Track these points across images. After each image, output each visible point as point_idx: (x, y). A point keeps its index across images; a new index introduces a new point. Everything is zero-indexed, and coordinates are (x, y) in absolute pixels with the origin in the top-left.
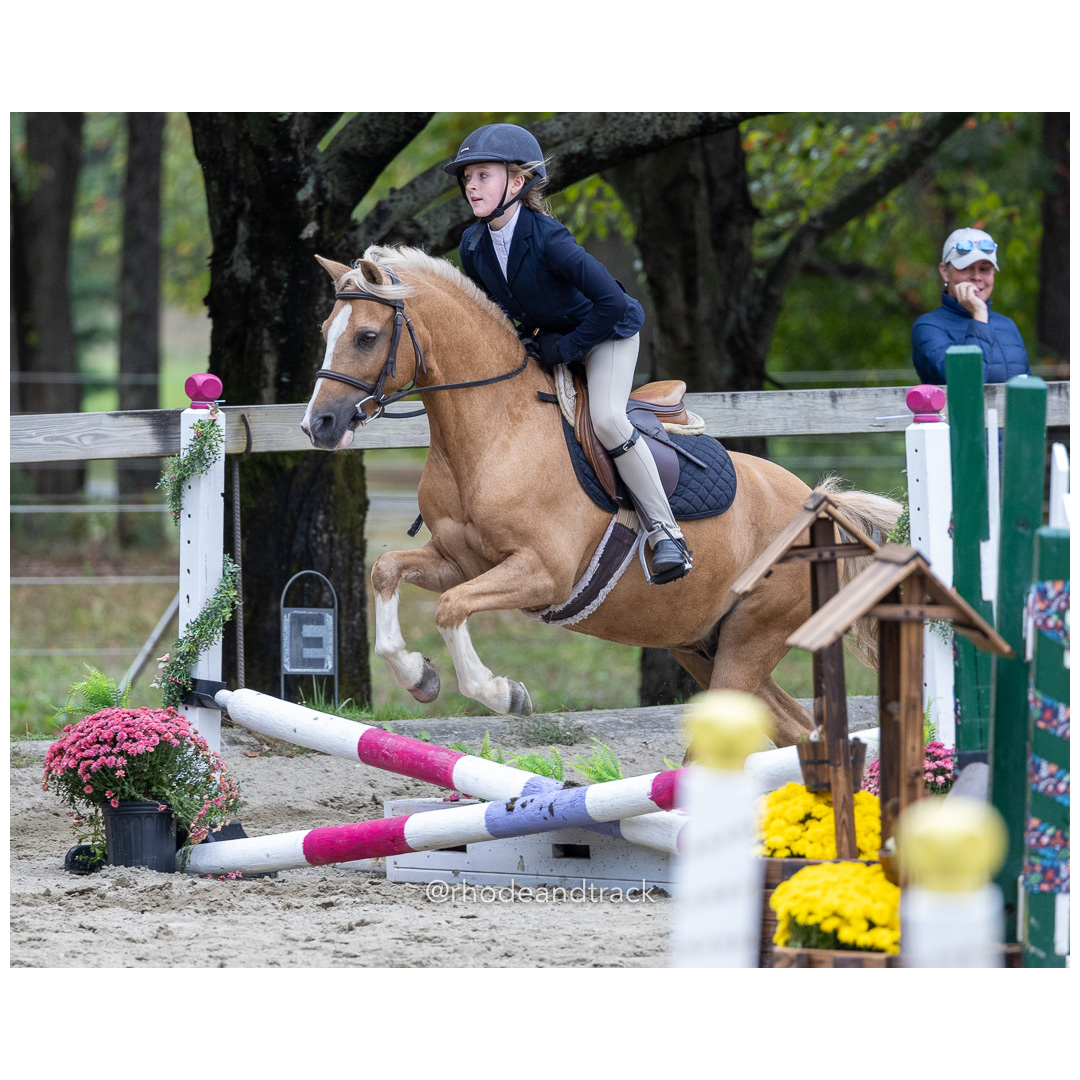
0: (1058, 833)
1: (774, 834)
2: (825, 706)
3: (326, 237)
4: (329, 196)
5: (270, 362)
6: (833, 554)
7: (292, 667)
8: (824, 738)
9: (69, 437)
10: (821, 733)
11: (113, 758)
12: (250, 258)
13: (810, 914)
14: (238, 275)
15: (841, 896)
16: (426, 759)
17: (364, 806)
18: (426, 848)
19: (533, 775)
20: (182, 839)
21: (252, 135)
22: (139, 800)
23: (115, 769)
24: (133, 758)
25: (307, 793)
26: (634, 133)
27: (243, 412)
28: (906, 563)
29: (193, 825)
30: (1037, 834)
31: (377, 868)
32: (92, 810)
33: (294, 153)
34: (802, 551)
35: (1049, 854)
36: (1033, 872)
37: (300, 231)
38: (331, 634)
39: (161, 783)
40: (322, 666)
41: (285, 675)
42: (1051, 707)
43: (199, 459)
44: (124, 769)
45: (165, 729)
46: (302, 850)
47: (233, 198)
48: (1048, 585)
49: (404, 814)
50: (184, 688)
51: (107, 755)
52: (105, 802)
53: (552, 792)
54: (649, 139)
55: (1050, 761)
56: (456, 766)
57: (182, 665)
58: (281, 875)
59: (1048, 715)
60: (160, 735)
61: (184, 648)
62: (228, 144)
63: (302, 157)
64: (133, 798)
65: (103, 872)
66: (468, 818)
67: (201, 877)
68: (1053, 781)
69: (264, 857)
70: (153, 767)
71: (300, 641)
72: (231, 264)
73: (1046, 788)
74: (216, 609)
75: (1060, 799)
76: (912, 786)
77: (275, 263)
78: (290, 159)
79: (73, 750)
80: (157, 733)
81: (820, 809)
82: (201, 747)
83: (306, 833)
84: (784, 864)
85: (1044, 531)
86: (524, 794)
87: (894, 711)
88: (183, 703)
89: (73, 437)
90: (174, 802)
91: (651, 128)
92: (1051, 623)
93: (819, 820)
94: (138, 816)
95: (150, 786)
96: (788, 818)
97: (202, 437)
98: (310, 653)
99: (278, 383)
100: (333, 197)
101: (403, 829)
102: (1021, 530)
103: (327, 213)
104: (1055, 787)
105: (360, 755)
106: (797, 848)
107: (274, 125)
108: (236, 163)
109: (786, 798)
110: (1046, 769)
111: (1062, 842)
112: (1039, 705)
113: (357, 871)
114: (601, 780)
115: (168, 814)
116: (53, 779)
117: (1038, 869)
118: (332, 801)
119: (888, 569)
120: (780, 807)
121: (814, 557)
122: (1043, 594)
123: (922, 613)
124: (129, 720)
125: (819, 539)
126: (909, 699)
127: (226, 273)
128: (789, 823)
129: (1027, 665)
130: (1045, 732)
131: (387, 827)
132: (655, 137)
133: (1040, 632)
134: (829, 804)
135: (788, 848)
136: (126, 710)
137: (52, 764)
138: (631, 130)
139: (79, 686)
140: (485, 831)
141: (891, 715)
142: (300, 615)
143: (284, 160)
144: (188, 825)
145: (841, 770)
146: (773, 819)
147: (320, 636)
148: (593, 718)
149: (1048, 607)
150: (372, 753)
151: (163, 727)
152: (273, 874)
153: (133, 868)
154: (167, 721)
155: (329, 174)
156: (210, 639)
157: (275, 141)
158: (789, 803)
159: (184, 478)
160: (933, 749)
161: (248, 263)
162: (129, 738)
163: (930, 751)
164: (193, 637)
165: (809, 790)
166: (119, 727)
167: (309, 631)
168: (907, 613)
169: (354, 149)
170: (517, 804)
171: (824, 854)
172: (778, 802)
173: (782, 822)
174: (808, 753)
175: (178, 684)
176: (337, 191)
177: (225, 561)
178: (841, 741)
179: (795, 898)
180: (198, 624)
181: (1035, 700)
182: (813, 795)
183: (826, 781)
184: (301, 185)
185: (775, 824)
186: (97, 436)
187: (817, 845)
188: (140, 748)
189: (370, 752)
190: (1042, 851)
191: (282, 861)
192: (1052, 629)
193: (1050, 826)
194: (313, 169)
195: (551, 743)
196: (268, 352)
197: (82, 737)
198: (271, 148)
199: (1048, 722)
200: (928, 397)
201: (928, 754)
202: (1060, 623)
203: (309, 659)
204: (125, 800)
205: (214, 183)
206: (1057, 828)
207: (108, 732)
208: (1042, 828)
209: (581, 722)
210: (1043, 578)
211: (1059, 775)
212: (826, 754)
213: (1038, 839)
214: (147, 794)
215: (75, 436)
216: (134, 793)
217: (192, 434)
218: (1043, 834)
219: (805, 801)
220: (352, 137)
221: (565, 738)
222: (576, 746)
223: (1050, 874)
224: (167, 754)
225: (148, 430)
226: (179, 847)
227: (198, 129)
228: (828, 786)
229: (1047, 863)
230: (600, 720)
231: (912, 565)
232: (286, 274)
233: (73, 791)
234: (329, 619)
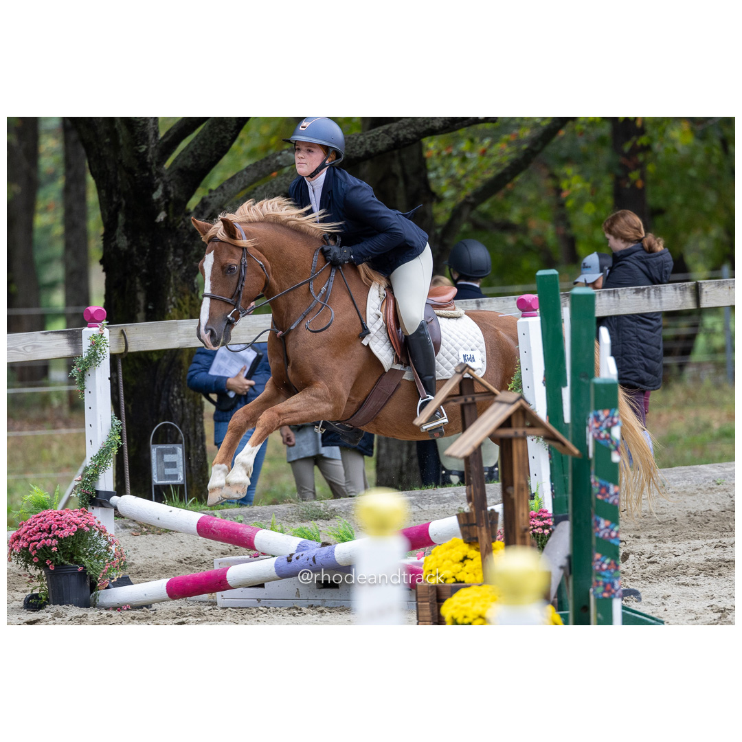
0: (613, 562)
1: (445, 569)
2: (472, 491)
3: (171, 220)
4: (172, 195)
5: (141, 297)
6: (473, 399)
7: (158, 480)
8: (473, 510)
9: (18, 347)
10: (471, 507)
11: (50, 540)
12: (126, 235)
13: (465, 617)
14: (120, 245)
15: (483, 606)
16: (238, 532)
17: (205, 562)
18: (240, 586)
19: (302, 539)
20: (93, 587)
21: (124, 161)
22: (66, 565)
23: (51, 547)
24: (62, 540)
25: (170, 556)
26: (354, 150)
27: (122, 328)
28: (513, 403)
29: (99, 578)
30: (599, 563)
31: (212, 600)
32: (38, 572)
33: (150, 171)
34: (454, 398)
35: (607, 575)
36: (598, 586)
37: (156, 218)
38: (181, 459)
39: (79, 554)
40: (177, 479)
41: (155, 486)
42: (605, 486)
43: (94, 358)
44: (56, 546)
45: (80, 522)
46: (166, 591)
47: (115, 199)
48: (600, 412)
49: (226, 566)
50: (91, 496)
51: (46, 538)
52: (46, 567)
53: (314, 549)
54: (363, 153)
55: (606, 518)
56: (256, 536)
57: (89, 482)
58: (154, 606)
59: (603, 491)
60: (77, 525)
61: (90, 472)
62: (110, 167)
63: (154, 173)
64: (63, 564)
65: (47, 609)
66: (265, 567)
67: (106, 609)
68: (608, 530)
69: (143, 595)
70: (74, 545)
71: (163, 465)
72: (115, 239)
73: (604, 535)
74: (108, 448)
75: (613, 541)
76: (523, 537)
77: (141, 237)
78: (147, 174)
79: (25, 536)
80: (76, 524)
81: (473, 553)
82: (102, 532)
83: (168, 580)
84: (452, 587)
85: (597, 380)
86: (297, 551)
87: (511, 492)
88: (91, 505)
89: (20, 347)
90: (87, 565)
91: (364, 147)
92: (603, 435)
93: (472, 560)
94: (66, 574)
95: (72, 556)
96: (453, 559)
97: (95, 345)
98: (169, 471)
99: (146, 309)
100: (174, 196)
101: (226, 576)
102: (583, 380)
103: (171, 207)
104: (610, 534)
105: (198, 532)
106: (459, 577)
107: (137, 155)
108: (116, 178)
109: (451, 547)
110: (603, 523)
111: (615, 567)
112: (598, 485)
113: (200, 602)
114: (343, 541)
115: (84, 573)
116: (14, 554)
117: (601, 584)
118: (185, 560)
119: (504, 407)
120: (448, 553)
121: (462, 401)
122: (597, 418)
123: (524, 433)
124: (58, 517)
125: (465, 391)
126: (519, 485)
127: (113, 244)
128: (454, 562)
129: (589, 461)
130: (602, 501)
131: (216, 575)
132: (367, 152)
133: (596, 441)
134: (477, 549)
135: (454, 577)
136: (56, 511)
137: (13, 546)
138: (352, 148)
139: (27, 497)
140: (275, 575)
141: (509, 495)
142: (162, 449)
143: (144, 175)
144: (97, 579)
145: (484, 529)
146: (444, 560)
147: (174, 461)
148: (341, 503)
149: (601, 426)
150: (205, 530)
151: (79, 520)
152: (148, 606)
153: (64, 606)
154: (81, 516)
155: (172, 182)
156: (106, 466)
157: (138, 164)
158: (453, 550)
159: (86, 370)
160: (542, 514)
161: (125, 238)
162: (59, 528)
163: (540, 515)
164: (95, 465)
165: (465, 542)
166: (53, 521)
167: (168, 458)
168: (516, 433)
169: (185, 167)
170: (294, 558)
171: (476, 580)
172: (447, 550)
173: (450, 562)
174: (464, 519)
175: (87, 494)
176: (177, 193)
177: (112, 419)
178: (483, 511)
179: (456, 608)
180: (98, 457)
181: (595, 482)
182: (467, 545)
183: (475, 536)
184: (155, 190)
185: (445, 563)
186: (34, 347)
187: (471, 575)
188: (65, 533)
189: (204, 530)
190: (603, 573)
191: (154, 598)
192: (604, 439)
193: (607, 558)
194: (162, 180)
195: (316, 519)
196: (140, 291)
197: (31, 528)
198: (136, 169)
199: (603, 495)
200: (530, 301)
201: (538, 517)
202: (608, 435)
203: (169, 475)
204: (58, 565)
205: (103, 191)
206: (612, 559)
207: (46, 524)
208: (602, 559)
209: (334, 506)
210: (597, 409)
211: (611, 527)
212: (474, 520)
213: (601, 566)
214: (71, 561)
215: (21, 347)
216: (63, 561)
217: (89, 343)
218: (603, 563)
219: (463, 549)
220: (184, 159)
221: (325, 516)
222: (332, 521)
223: (609, 587)
224: (82, 536)
225: (65, 341)
226: (92, 592)
227: (92, 159)
228: (477, 539)
229: (607, 580)
230: (345, 504)
231: (518, 404)
232: (148, 244)
233: (25, 561)
234: (180, 450)
